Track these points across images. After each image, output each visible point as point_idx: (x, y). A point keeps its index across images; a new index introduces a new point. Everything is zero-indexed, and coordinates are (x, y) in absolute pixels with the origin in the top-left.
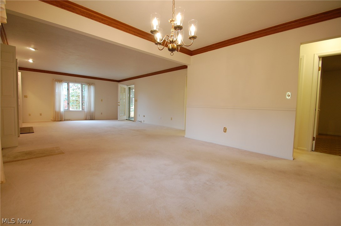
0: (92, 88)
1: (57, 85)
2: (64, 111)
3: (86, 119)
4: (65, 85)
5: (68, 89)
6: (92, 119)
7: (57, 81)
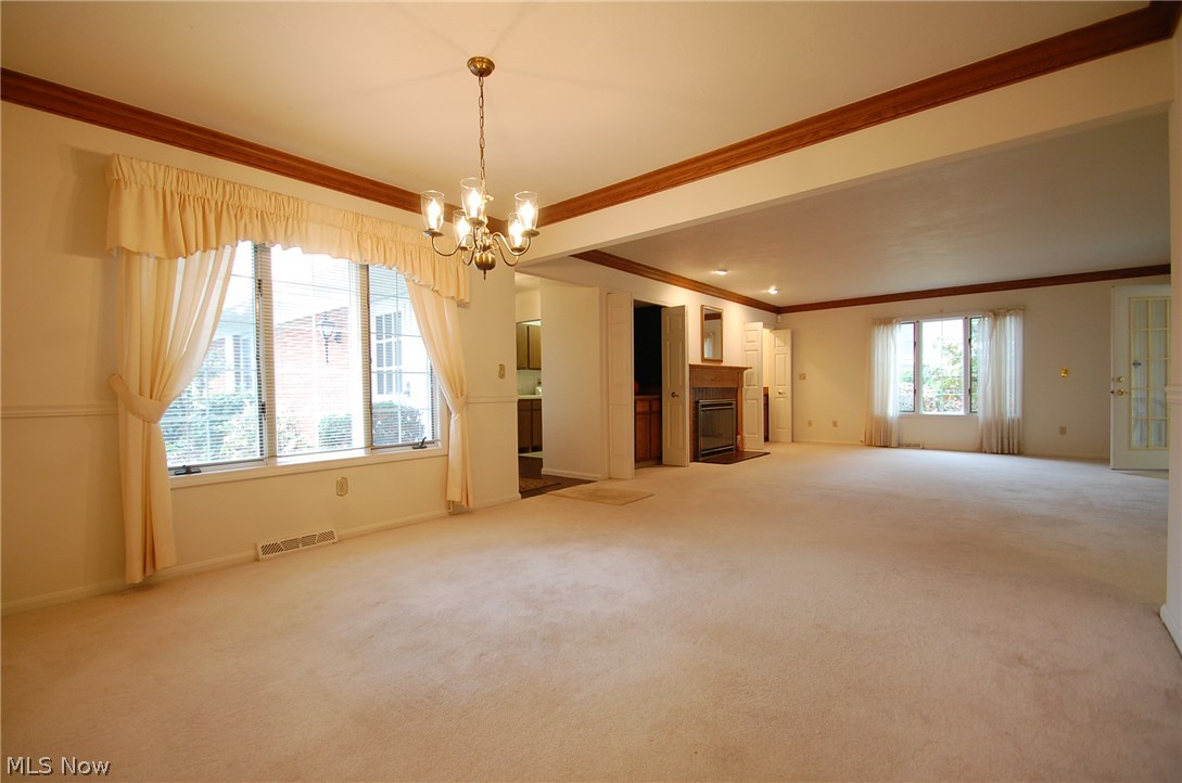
0: (1012, 328)
1: (880, 335)
2: (901, 417)
3: (980, 450)
4: (905, 331)
5: (915, 343)
6: (1006, 451)
7: (880, 325)
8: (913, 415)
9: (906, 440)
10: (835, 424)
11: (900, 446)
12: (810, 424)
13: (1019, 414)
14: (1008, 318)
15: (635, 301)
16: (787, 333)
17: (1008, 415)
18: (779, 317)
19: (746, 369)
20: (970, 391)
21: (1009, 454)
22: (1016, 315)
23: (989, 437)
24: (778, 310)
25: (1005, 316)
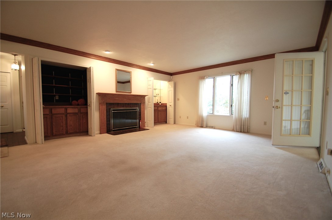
3: (233, 130)
4: (210, 82)
6: (242, 131)
7: (201, 79)
8: (212, 115)
9: (209, 124)
10: (188, 118)
11: (207, 127)
12: (180, 117)
13: (248, 116)
14: (245, 75)
15: (42, 61)
16: (172, 83)
17: (244, 116)
18: (171, 77)
19: (146, 96)
20: (231, 106)
21: (243, 132)
22: (249, 73)
23: (236, 125)
24: (171, 74)
25: (244, 74)
